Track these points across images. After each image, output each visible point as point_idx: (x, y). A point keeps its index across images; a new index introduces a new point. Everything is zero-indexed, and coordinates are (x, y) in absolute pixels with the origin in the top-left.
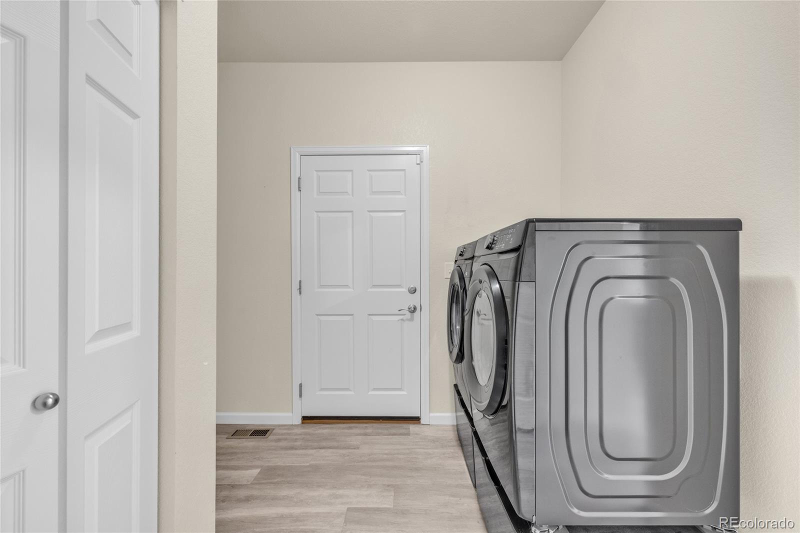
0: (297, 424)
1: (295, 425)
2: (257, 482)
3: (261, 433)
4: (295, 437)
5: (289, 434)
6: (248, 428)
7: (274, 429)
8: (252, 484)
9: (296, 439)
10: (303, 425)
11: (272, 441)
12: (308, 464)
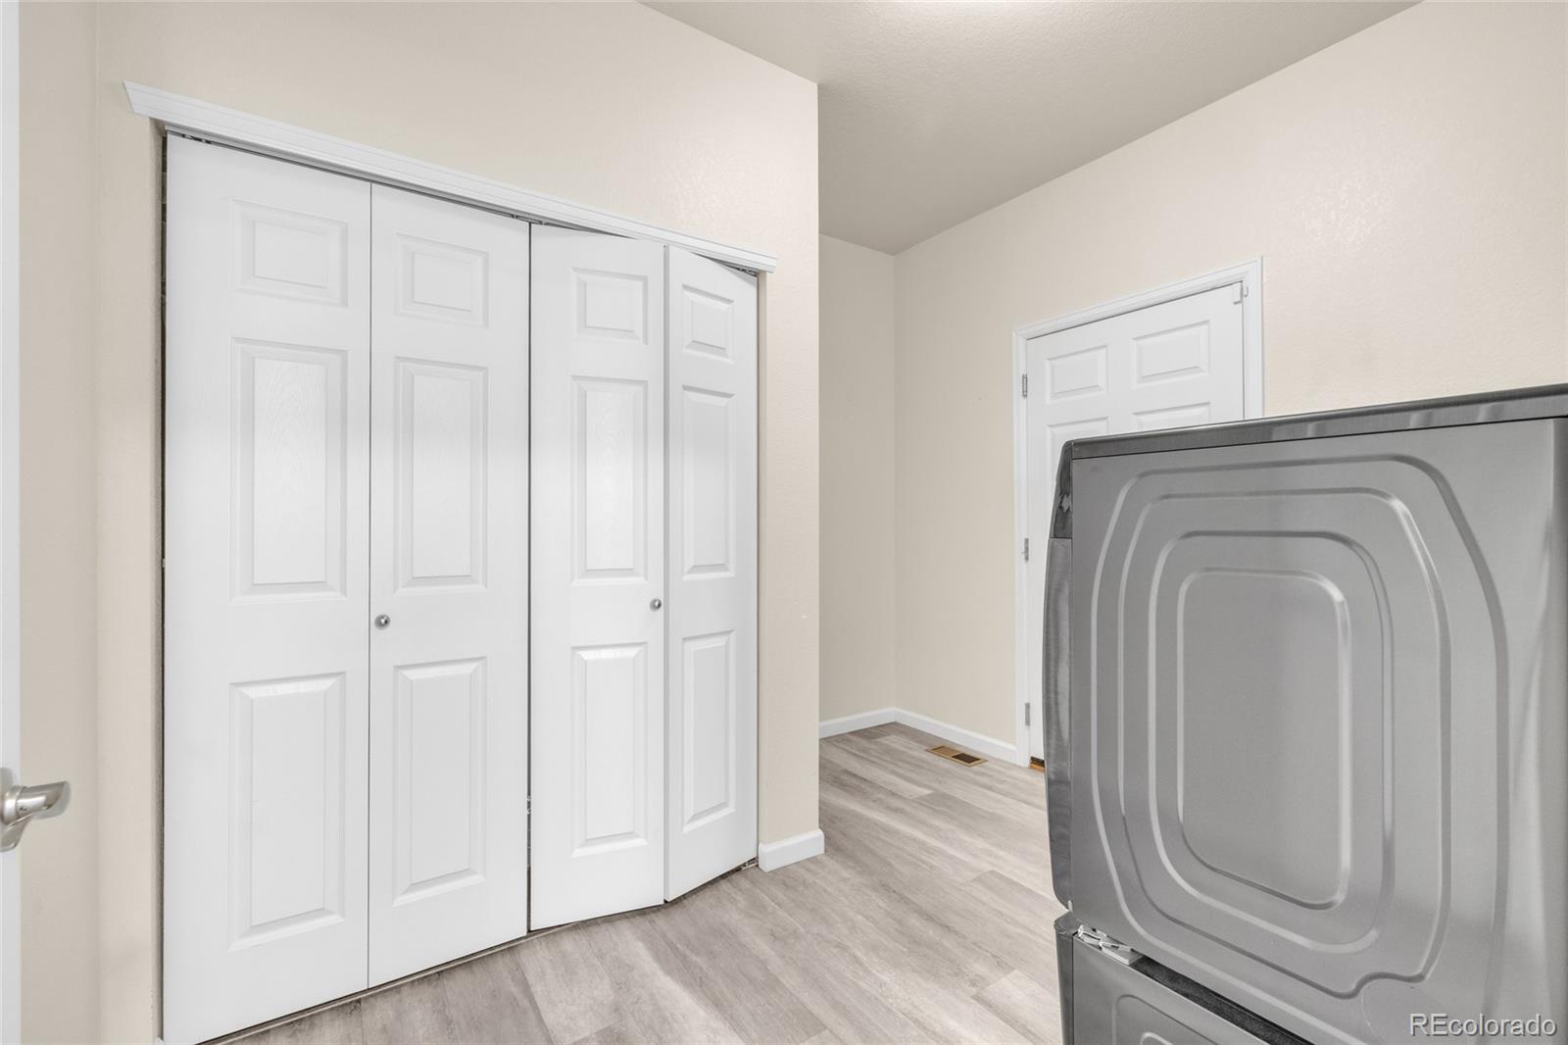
0: (1022, 765)
1: (1019, 767)
2: (921, 802)
3: (967, 759)
4: (1004, 779)
5: (1000, 772)
6: (957, 748)
7: (986, 761)
8: (912, 800)
9: (1004, 781)
10: (1031, 771)
11: (973, 772)
12: (991, 811)
